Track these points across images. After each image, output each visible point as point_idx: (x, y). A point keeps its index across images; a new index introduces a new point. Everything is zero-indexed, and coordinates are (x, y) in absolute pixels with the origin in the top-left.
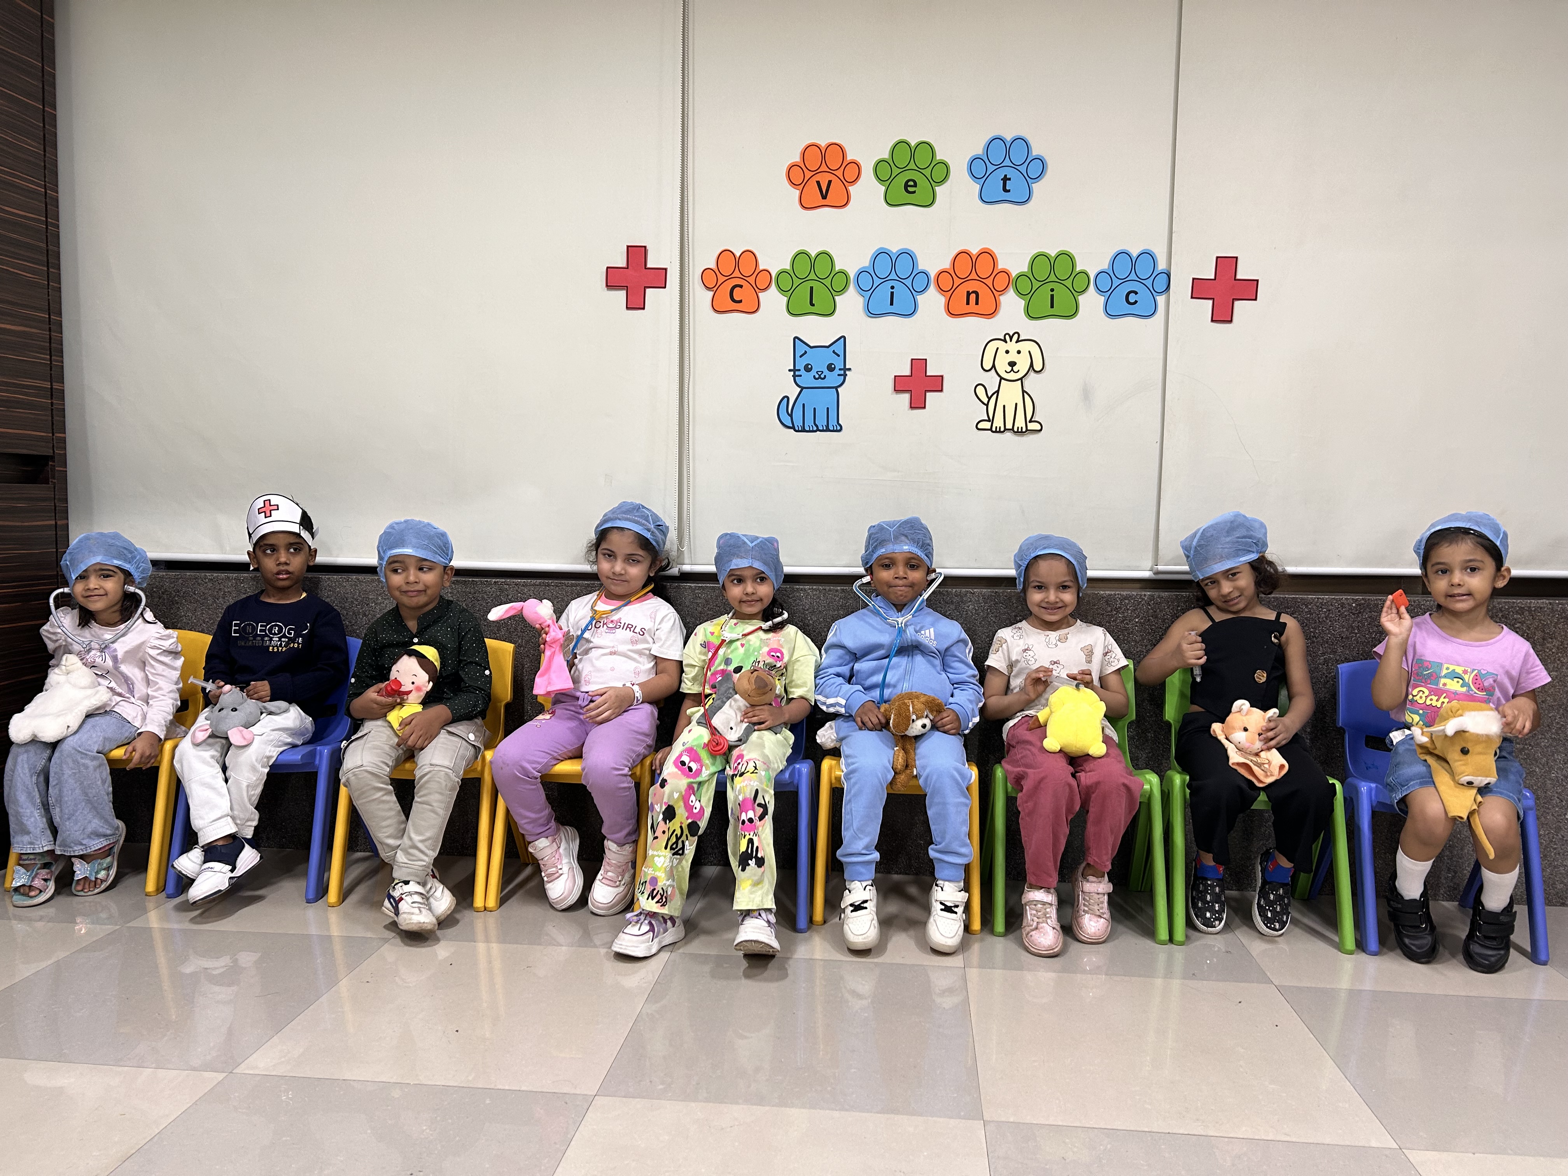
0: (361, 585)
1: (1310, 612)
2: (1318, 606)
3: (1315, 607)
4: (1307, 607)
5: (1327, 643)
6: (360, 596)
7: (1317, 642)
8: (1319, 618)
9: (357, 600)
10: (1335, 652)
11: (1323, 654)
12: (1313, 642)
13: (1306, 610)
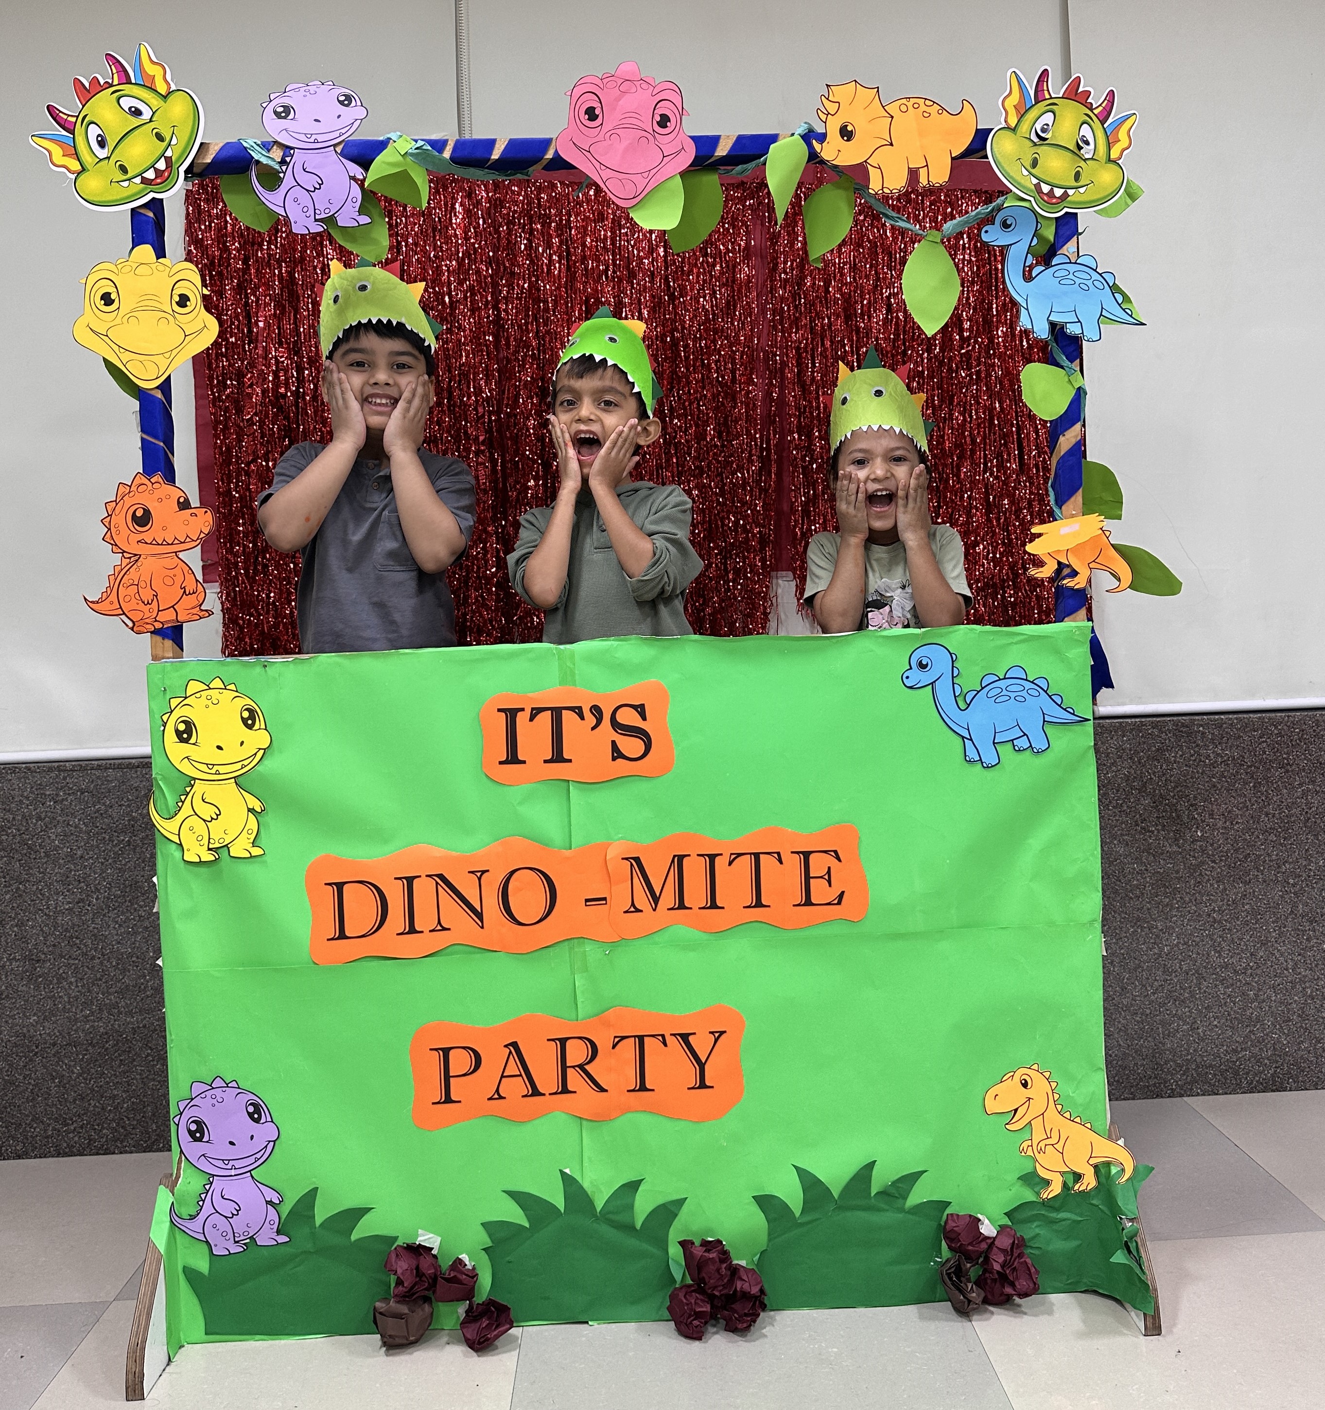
0: (33, 777)
1: (1280, 734)
2: (1289, 727)
3: (1285, 727)
4: (1276, 728)
5: (1304, 770)
6: (31, 792)
7: (1292, 771)
8: (1292, 740)
9: (27, 798)
10: (1313, 782)
11: (1301, 785)
12: (1287, 771)
13: (1276, 732)
